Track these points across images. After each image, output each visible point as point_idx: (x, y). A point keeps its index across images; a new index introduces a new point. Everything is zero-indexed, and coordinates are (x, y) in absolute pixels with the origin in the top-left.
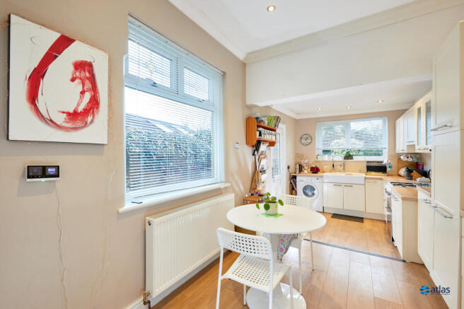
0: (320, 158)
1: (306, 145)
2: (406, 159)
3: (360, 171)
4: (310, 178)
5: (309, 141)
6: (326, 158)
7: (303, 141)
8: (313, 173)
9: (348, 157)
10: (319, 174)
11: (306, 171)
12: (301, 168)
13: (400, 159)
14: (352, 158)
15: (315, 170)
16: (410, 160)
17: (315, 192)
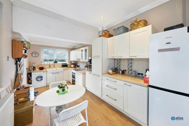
0: (43, 63)
1: (35, 57)
2: (73, 63)
3: (60, 67)
4: (40, 73)
5: (37, 55)
6: (46, 63)
7: (34, 55)
8: (41, 70)
9: (56, 62)
10: (44, 70)
11: (37, 69)
12: (34, 68)
13: (71, 62)
14: (57, 63)
15: (41, 69)
16: (74, 63)
17: (43, 78)
